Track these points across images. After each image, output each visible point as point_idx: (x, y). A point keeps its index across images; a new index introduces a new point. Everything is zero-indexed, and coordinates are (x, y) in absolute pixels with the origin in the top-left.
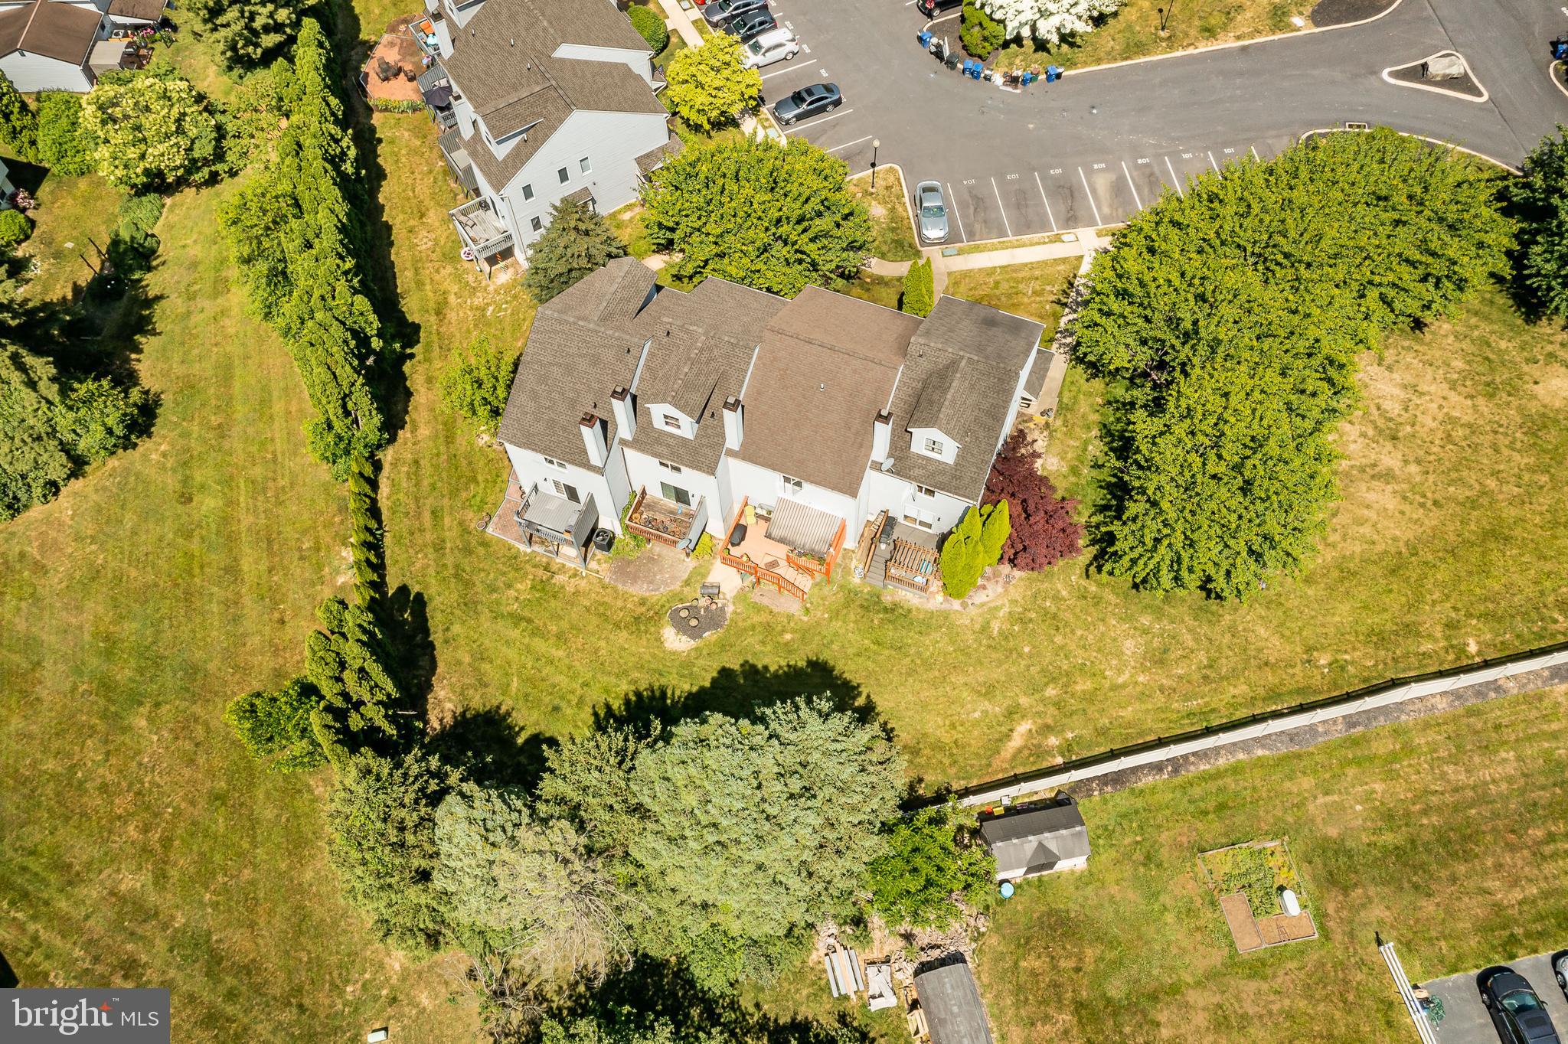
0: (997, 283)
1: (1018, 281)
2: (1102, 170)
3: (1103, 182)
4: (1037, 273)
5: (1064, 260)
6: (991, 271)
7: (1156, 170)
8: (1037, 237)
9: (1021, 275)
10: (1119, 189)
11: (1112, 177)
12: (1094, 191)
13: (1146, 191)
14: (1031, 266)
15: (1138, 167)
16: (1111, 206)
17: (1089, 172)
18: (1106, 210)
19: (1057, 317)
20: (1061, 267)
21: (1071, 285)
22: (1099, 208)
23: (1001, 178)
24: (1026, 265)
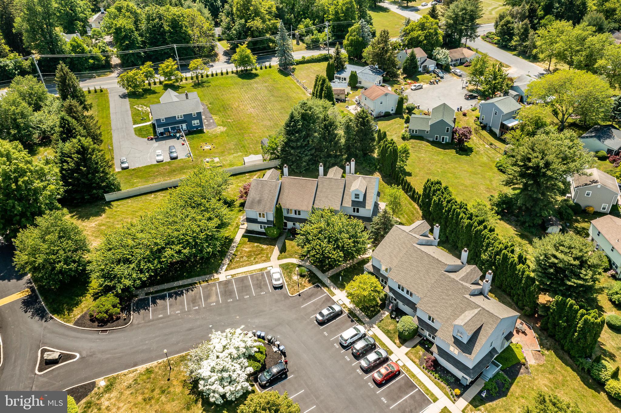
0: (255, 259)
1: (248, 260)
2: (213, 303)
3: (213, 298)
4: (241, 264)
5: (232, 269)
6: (257, 263)
7: (192, 305)
8: (240, 276)
9: (247, 262)
10: (207, 296)
11: (209, 301)
12: (217, 295)
13: (198, 297)
14: (243, 266)
15: (199, 306)
16: (212, 290)
17: (218, 302)
18: (214, 288)
19: (237, 251)
20: (233, 266)
21: (231, 261)
22: (216, 289)
23: (251, 297)
24: (245, 266)
